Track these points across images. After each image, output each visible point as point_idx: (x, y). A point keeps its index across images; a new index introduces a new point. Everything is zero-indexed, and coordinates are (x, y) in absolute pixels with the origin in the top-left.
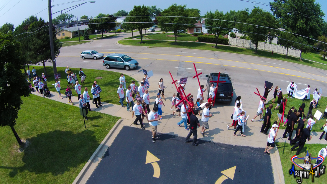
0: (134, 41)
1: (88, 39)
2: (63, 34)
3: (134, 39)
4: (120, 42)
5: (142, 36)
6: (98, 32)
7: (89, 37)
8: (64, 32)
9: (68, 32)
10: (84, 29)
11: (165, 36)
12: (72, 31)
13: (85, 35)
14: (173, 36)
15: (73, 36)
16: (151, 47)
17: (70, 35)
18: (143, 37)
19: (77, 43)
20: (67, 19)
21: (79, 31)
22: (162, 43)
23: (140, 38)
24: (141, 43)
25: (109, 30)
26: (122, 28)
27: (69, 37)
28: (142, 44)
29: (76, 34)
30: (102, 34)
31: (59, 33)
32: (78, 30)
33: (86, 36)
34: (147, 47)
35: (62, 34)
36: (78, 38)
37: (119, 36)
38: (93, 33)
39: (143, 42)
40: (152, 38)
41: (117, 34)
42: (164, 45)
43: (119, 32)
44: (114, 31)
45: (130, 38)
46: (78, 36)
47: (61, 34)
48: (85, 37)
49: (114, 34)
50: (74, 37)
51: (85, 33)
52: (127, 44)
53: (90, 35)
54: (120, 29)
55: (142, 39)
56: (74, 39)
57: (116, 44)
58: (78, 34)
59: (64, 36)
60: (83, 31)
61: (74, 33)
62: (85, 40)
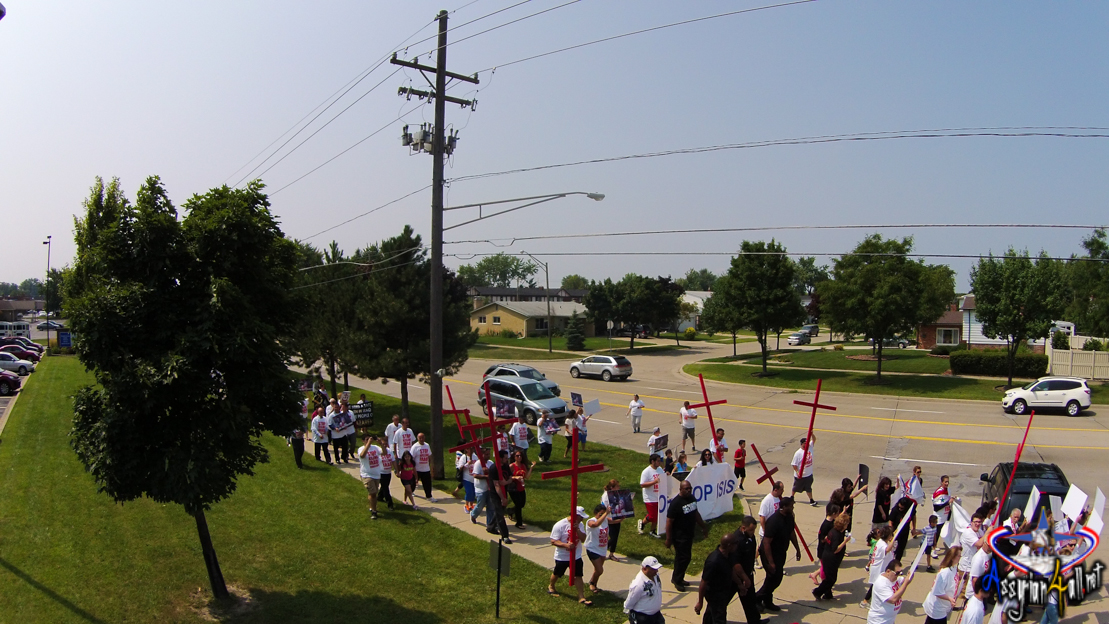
0: (738, 368)
1: (582, 348)
2: (497, 319)
3: (740, 363)
4: (689, 369)
5: (765, 354)
6: (620, 333)
7: (584, 343)
8: (499, 313)
9: (513, 316)
10: (570, 314)
11: (844, 357)
12: (527, 314)
13: (571, 333)
14: (871, 357)
15: (528, 331)
16: (796, 392)
17: (520, 327)
18: (770, 359)
19: (542, 356)
20: (513, 275)
21: (554, 318)
22: (833, 380)
23: (760, 360)
24: (761, 376)
25: (656, 329)
26: (700, 328)
27: (514, 331)
28: (765, 379)
29: (542, 328)
30: (629, 339)
31: (482, 315)
32: (547, 313)
33: (576, 335)
34: (780, 390)
35: (492, 319)
36: (545, 341)
37: (687, 349)
38: (602, 331)
39: (767, 376)
40: (800, 363)
41: (682, 343)
42: (839, 386)
43: (691, 337)
44: (674, 335)
45: (727, 358)
46: (545, 334)
47: (489, 317)
48: (570, 340)
49: (673, 343)
50: (531, 335)
51: (571, 328)
52: (715, 375)
53: (591, 336)
54: (693, 329)
55: (765, 364)
56: (532, 341)
57: (677, 375)
58: (546, 327)
59: (498, 328)
60: (565, 320)
61: (534, 323)
62: (570, 349)
